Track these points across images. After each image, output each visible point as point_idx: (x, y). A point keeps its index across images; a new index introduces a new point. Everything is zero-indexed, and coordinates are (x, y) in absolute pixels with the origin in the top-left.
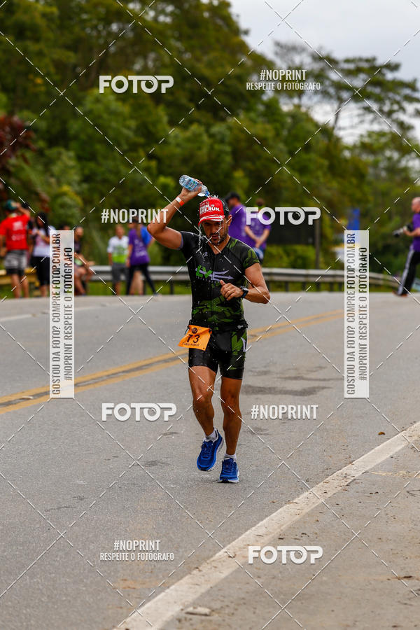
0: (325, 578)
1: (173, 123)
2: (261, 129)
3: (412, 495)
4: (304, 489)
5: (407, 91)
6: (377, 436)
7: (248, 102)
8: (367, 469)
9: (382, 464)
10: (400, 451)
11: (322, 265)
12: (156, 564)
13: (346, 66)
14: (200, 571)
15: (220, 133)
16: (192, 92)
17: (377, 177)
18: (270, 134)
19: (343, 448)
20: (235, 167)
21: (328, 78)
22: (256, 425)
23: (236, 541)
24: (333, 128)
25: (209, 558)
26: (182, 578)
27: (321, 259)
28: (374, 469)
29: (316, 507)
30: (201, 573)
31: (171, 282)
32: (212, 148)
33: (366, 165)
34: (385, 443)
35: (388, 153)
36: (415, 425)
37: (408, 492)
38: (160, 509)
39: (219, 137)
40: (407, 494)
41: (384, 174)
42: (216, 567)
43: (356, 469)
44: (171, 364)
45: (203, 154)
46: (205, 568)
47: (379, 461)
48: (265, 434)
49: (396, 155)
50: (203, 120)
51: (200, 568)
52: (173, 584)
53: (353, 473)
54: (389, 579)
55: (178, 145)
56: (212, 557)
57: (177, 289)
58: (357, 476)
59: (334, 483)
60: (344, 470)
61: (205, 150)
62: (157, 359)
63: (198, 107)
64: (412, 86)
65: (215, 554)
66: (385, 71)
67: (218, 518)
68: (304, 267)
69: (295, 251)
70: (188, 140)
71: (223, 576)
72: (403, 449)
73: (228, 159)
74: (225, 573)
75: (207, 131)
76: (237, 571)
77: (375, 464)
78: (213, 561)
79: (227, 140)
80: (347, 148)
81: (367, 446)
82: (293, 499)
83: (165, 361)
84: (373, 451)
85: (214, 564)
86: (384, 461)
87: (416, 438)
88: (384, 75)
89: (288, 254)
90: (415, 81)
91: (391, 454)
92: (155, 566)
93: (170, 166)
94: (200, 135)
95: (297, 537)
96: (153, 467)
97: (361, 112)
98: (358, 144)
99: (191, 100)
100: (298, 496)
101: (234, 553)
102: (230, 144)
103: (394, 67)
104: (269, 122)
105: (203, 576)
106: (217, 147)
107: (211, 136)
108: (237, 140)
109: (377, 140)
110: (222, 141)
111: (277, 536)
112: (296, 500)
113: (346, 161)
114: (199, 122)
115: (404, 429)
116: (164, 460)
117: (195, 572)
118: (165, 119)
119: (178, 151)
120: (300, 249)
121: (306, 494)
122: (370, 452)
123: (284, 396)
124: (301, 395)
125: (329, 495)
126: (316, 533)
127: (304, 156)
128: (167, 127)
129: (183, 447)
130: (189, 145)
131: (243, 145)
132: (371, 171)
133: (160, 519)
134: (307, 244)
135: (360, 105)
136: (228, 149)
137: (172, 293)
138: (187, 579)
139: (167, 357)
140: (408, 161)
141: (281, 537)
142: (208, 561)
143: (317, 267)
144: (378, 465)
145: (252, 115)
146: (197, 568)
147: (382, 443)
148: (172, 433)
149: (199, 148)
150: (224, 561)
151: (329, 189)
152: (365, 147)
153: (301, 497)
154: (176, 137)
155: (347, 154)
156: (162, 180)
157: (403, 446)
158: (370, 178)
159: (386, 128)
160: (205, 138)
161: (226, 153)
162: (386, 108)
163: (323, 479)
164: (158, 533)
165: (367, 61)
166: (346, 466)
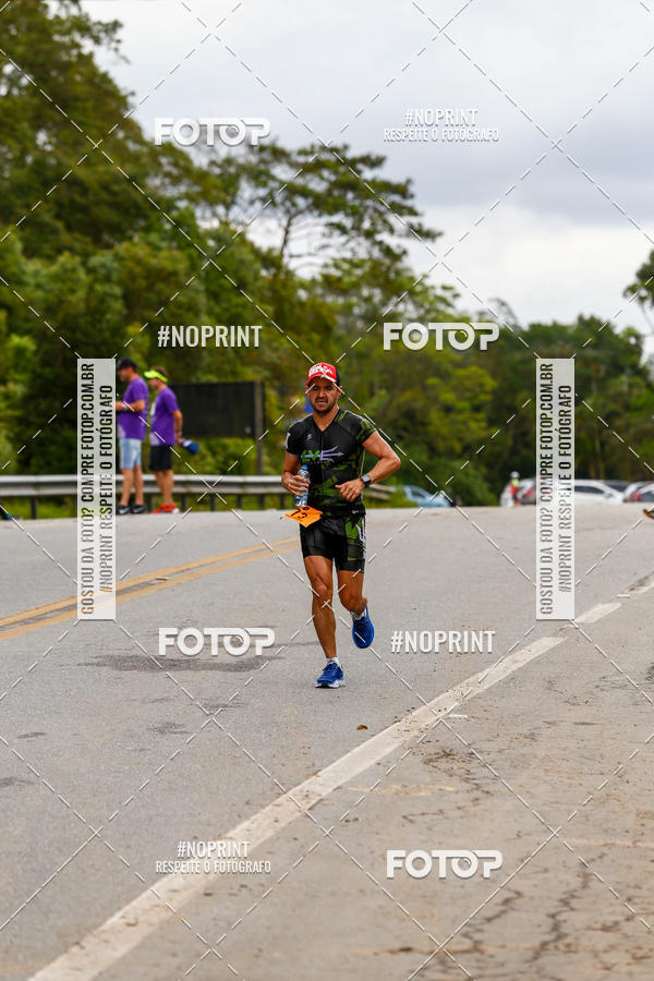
0: (276, 955)
1: (29, 253)
2: (169, 257)
3: (411, 821)
4: (241, 817)
5: (396, 198)
6: (355, 731)
7: (146, 217)
8: (340, 783)
9: (363, 775)
10: (391, 753)
11: (267, 469)
12: (13, 939)
13: (302, 159)
14: (82, 948)
15: (103, 266)
16: (60, 205)
17: (350, 329)
18: (182, 266)
19: (303, 751)
20: (129, 319)
21: (273, 178)
22: (166, 719)
23: (139, 899)
24: (282, 255)
25: (96, 926)
26: (53, 959)
27: (265, 458)
28: (351, 783)
29: (262, 845)
30: (84, 951)
31: (33, 500)
32: (91, 289)
33: (332, 311)
34: (367, 743)
35: (365, 292)
36: (414, 714)
37: (405, 817)
38: (20, 853)
39: (102, 271)
40: (402, 819)
41: (360, 324)
42: (106, 942)
43: (322, 784)
44: (33, 627)
45: (78, 299)
46: (90, 942)
47: (359, 770)
48: (181, 733)
49: (378, 295)
50: (77, 246)
51: (83, 943)
52: (40, 969)
53: (318, 789)
54: (376, 954)
55: (39, 286)
56: (100, 925)
57: (41, 509)
58: (324, 794)
59: (289, 806)
60: (306, 785)
61: (81, 293)
62: (11, 620)
63: (69, 228)
64: (402, 190)
65: (105, 920)
66: (360, 166)
67: (109, 864)
68: (239, 471)
69: (225, 447)
70: (55, 278)
71: (118, 955)
72: (395, 751)
73: (118, 305)
74: (122, 950)
75: (84, 264)
76: (140, 947)
77: (354, 774)
78: (103, 932)
79: (115, 276)
80: (302, 285)
81: (340, 748)
82: (227, 831)
83: (25, 622)
84: (349, 754)
85: (104, 937)
86: (366, 770)
87: (416, 733)
88: (359, 172)
89: (214, 454)
90: (409, 181)
91: (378, 758)
92: (11, 942)
93: (27, 320)
94: (74, 270)
95: (234, 891)
96: (7, 788)
97: (326, 230)
98: (319, 278)
99: (58, 216)
100: (234, 827)
101: (136, 919)
102: (121, 283)
103: (375, 162)
104: (179, 248)
105: (87, 955)
106: (99, 288)
107: (90, 271)
108: (133, 277)
109: (348, 273)
110: (107, 279)
111: (202, 891)
112: (229, 835)
113: (302, 304)
114: (71, 249)
115: (396, 720)
116: (25, 776)
117: (75, 949)
118: (19, 246)
119: (39, 294)
120: (232, 443)
121: (246, 824)
122: (346, 756)
123: (210, 673)
124: (236, 670)
125: (282, 824)
126: (262, 885)
127: (236, 300)
128: (22, 259)
129: (53, 755)
130: (57, 286)
131: (142, 283)
132: (340, 320)
133: (19, 867)
134: (243, 435)
135: (326, 219)
136: (118, 290)
137: (33, 516)
138: (62, 961)
139: (26, 615)
140: (396, 305)
141: (208, 891)
142: (95, 932)
143: (259, 473)
144: (357, 776)
145: (154, 237)
146: (78, 943)
147: (363, 742)
148: (36, 734)
149: (73, 291)
150: (120, 932)
151: (276, 350)
152: (330, 283)
153: (239, 828)
154: (36, 273)
155: (303, 294)
156: (16, 340)
157: (396, 745)
158: (340, 332)
159: (362, 254)
160: (82, 274)
161: (114, 297)
162: (366, 225)
163: (273, 800)
164: (15, 890)
165: (333, 150)
166: (307, 778)
